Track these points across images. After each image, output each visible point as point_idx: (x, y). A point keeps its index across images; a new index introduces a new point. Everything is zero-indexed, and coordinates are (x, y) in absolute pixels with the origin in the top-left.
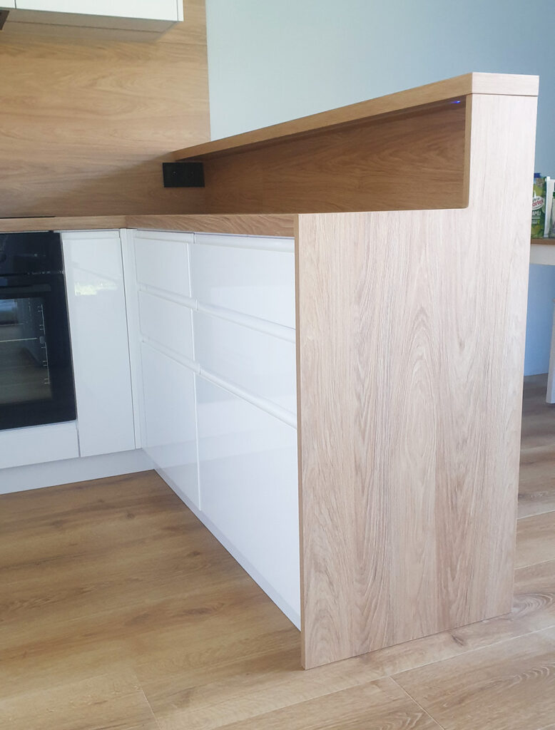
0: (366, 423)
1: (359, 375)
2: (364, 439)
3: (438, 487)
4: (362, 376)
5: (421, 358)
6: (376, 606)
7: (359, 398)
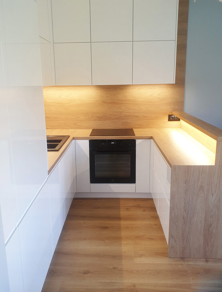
0: (186, 209)
1: (185, 198)
2: (185, 212)
3: (204, 225)
4: (186, 199)
5: (201, 196)
6: (186, 248)
7: (185, 203)
